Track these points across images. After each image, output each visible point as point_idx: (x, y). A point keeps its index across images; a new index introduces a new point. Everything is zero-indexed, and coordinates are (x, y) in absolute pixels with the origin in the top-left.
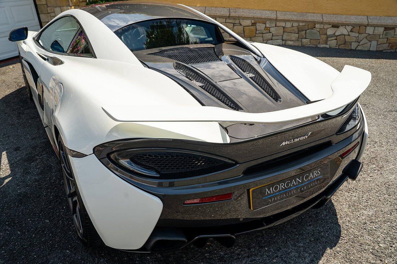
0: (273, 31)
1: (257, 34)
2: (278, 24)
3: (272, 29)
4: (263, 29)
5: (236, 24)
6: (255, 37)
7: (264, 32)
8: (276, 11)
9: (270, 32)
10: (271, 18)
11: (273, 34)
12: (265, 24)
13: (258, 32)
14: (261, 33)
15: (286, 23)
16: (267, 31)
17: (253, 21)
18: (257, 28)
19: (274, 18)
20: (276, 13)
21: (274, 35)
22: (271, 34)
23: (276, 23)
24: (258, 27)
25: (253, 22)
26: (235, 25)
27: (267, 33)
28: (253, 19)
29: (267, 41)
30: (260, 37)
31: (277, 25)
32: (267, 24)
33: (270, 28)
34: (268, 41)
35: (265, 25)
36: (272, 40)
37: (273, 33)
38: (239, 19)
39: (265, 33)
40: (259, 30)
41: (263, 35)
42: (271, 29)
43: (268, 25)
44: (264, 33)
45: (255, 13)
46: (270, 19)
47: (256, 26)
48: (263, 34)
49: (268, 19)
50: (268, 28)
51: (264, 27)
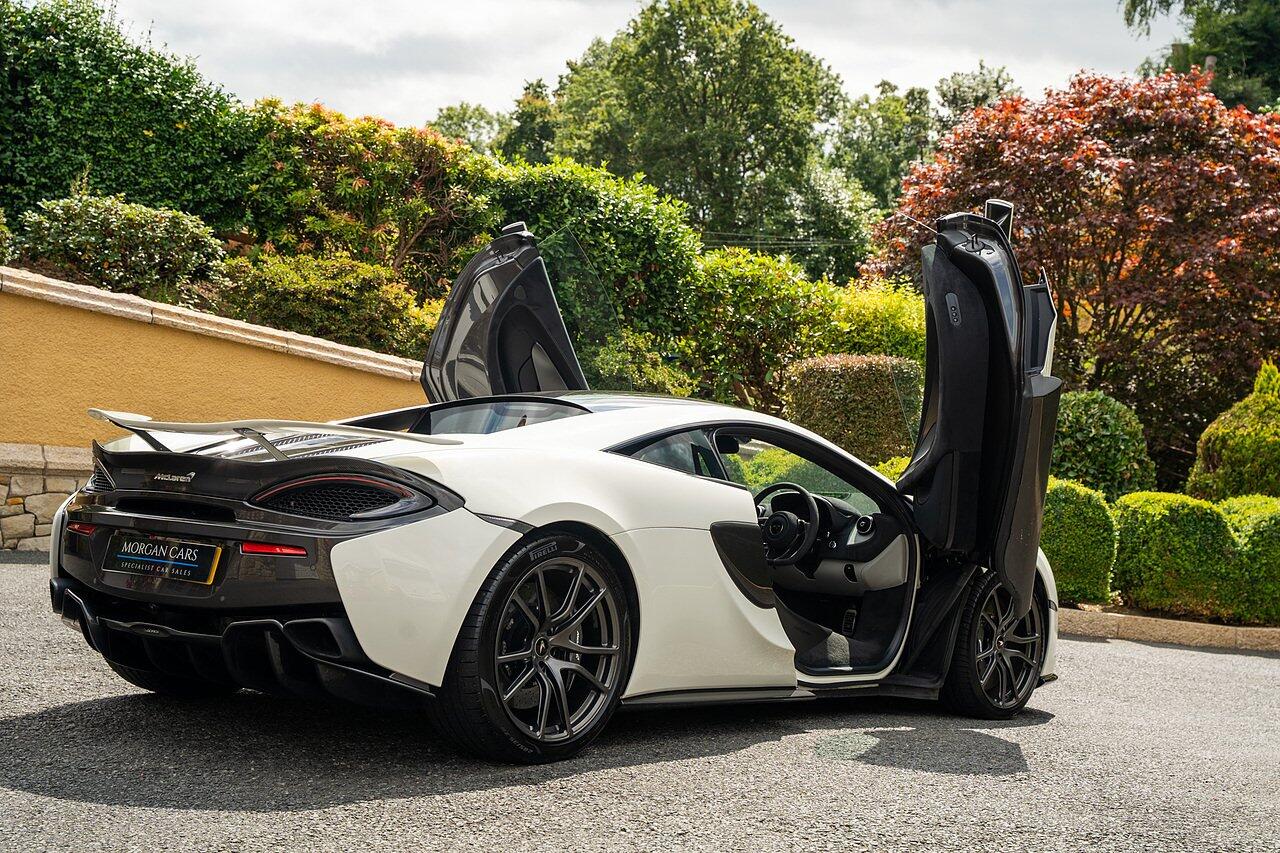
0: (36, 507)
2: (52, 484)
3: (31, 502)
7: (6, 510)
8: (42, 445)
9: (26, 512)
10: (25, 465)
11: (36, 517)
12: (6, 485)
15: (77, 483)
16: (13, 507)
19: (38, 466)
20: (43, 451)
21: (40, 520)
22: (30, 518)
23: (44, 480)
27: (16, 514)
29: (16, 541)
31: (49, 488)
32: (12, 487)
33: (24, 497)
34: (21, 542)
35: (7, 488)
36: (35, 536)
37: (38, 513)
39: (9, 516)
41: (3, 520)
42: (27, 499)
43: (15, 490)
44: (3, 514)
46: (23, 467)
49: (17, 468)
50: (18, 496)
51: (5, 495)
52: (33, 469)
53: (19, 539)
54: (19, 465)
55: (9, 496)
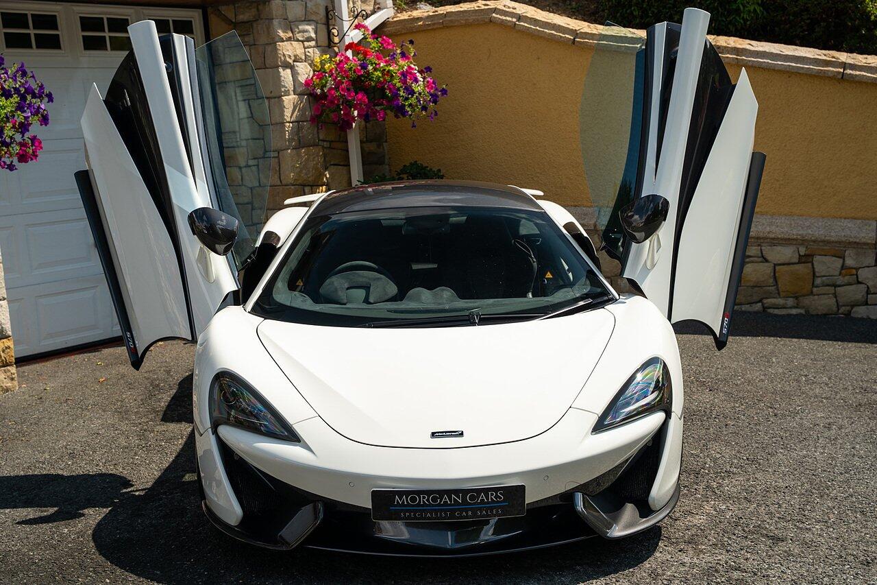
0: (867, 278)
1: (817, 287)
3: (862, 274)
4: (838, 273)
5: (751, 259)
6: (811, 297)
7: (840, 280)
9: (859, 283)
10: (858, 241)
11: (868, 287)
12: (841, 258)
13: (818, 281)
14: (831, 283)
16: (847, 278)
17: (803, 251)
18: (816, 270)
19: (870, 242)
21: (872, 290)
22: (862, 288)
24: (818, 267)
25: (801, 254)
26: (747, 260)
27: (850, 284)
28: (802, 244)
29: (848, 308)
30: (826, 296)
32: (846, 259)
33: (857, 269)
34: (854, 309)
35: (841, 260)
36: (866, 303)
37: (870, 284)
38: (759, 245)
39: (844, 285)
40: (823, 274)
41: (838, 289)
42: (860, 271)
43: (850, 262)
44: (838, 283)
45: (809, 227)
46: (855, 242)
47: (813, 264)
48: (835, 286)
49: (850, 243)
50: (852, 268)
51: (840, 266)
52: (865, 244)
53: (853, 306)
54: (851, 240)
55: (843, 267)
